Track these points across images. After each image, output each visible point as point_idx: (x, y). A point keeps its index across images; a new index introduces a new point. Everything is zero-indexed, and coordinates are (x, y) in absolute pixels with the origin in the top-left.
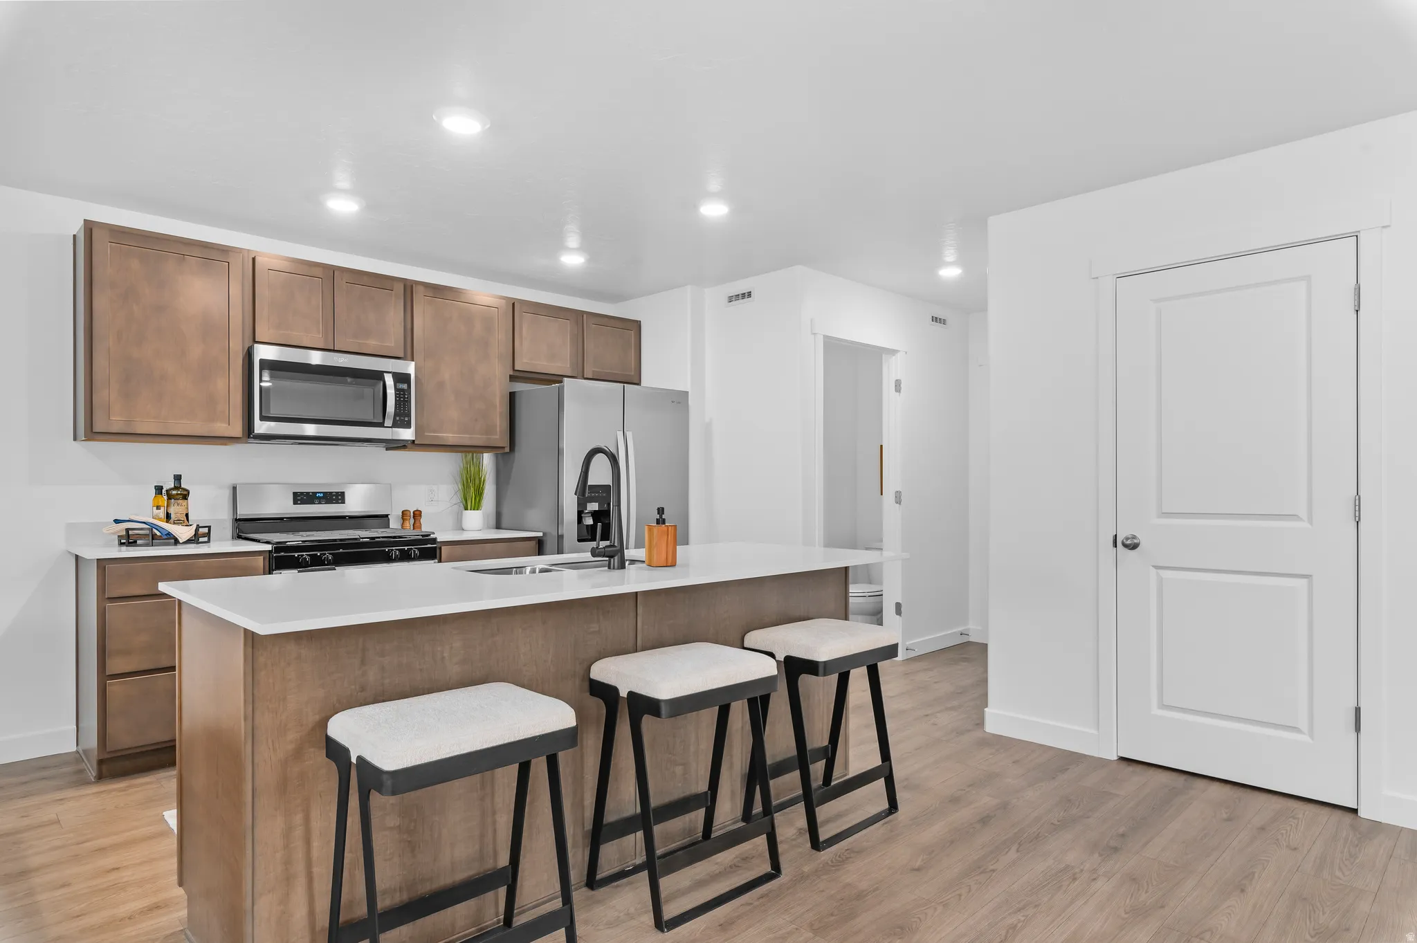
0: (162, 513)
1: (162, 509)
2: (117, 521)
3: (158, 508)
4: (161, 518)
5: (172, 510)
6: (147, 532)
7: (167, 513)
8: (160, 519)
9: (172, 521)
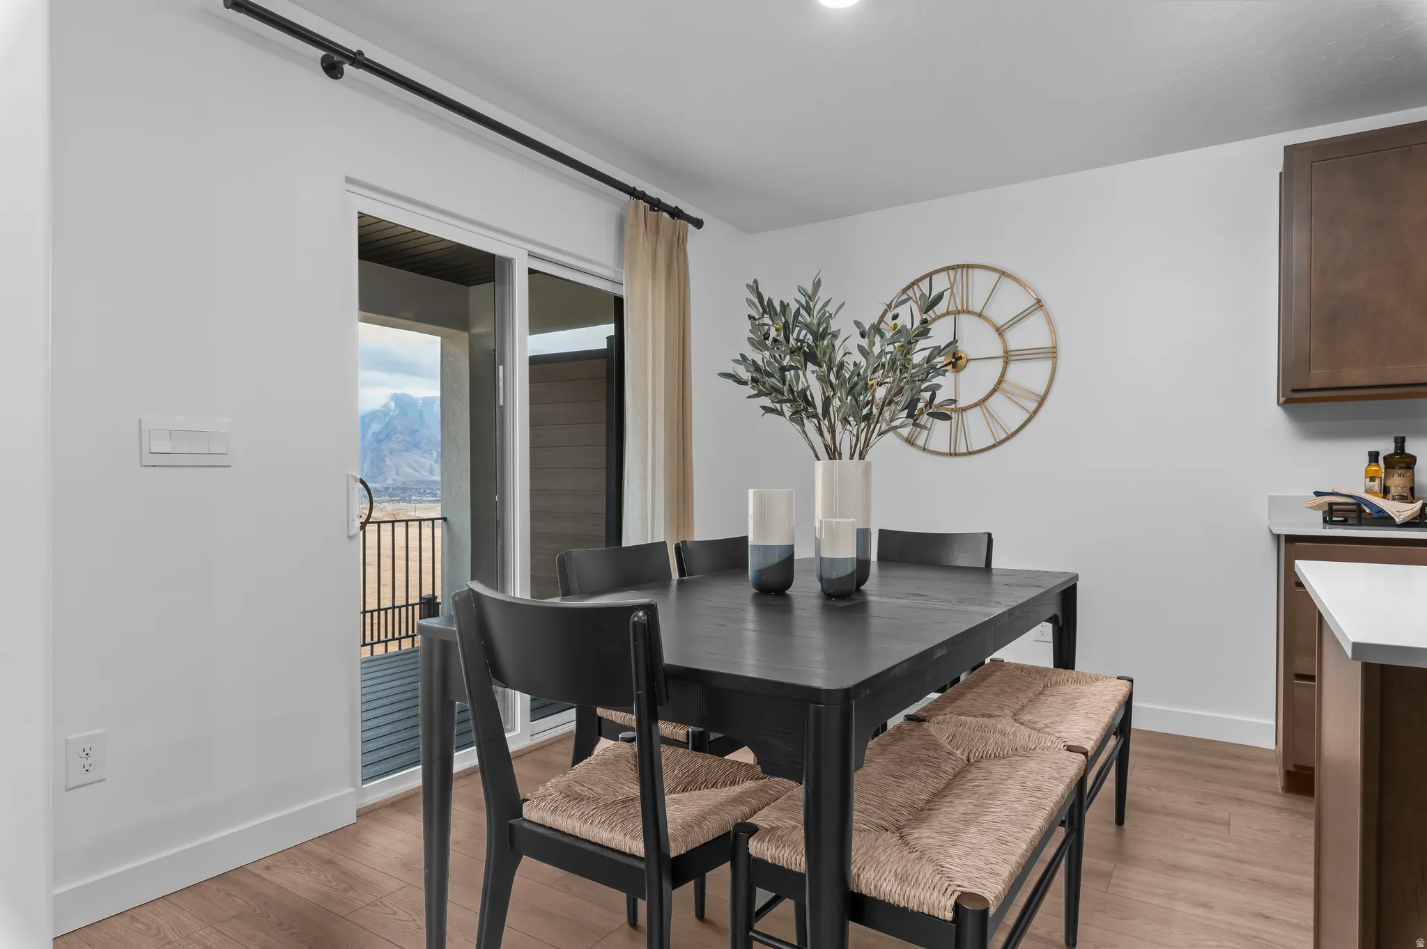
0: (1376, 485)
1: (1378, 481)
2: (1318, 494)
3: (1372, 479)
4: (1376, 493)
5: (1390, 483)
6: (1355, 507)
7: (1385, 486)
8: (1374, 494)
9: (1390, 496)
